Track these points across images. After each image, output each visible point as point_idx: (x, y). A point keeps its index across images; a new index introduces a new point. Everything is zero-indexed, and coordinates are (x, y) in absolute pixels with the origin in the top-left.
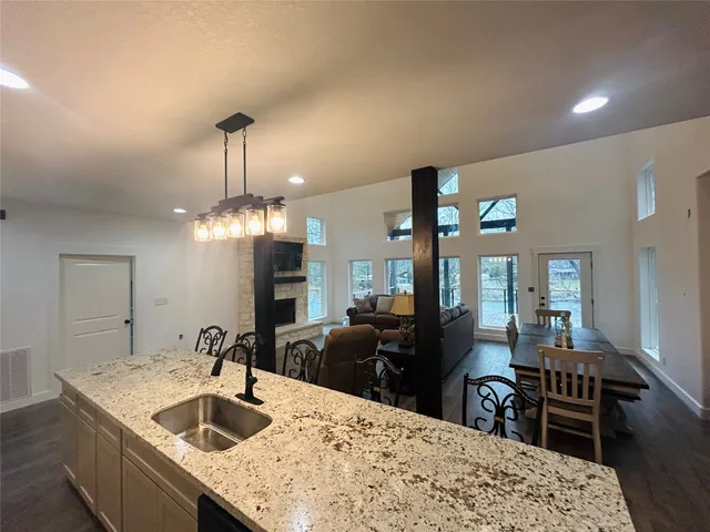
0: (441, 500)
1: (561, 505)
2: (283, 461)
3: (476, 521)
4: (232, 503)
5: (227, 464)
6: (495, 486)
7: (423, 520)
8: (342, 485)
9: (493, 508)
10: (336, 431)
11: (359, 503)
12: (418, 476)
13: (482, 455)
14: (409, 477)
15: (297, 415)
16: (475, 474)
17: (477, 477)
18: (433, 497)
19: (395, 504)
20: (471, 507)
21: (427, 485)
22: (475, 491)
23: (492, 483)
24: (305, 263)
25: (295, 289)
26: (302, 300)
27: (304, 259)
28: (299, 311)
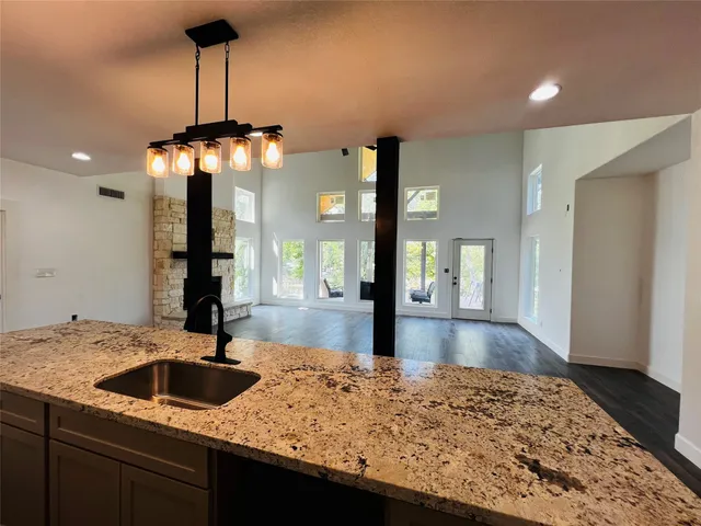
0: (464, 415)
1: (552, 405)
2: (296, 406)
3: (500, 424)
4: (260, 448)
5: (230, 417)
6: (498, 400)
7: (459, 431)
8: (371, 417)
9: (507, 414)
10: (336, 377)
11: (395, 428)
12: (434, 402)
13: (476, 381)
14: (428, 404)
15: (286, 368)
16: (477, 394)
17: (482, 396)
18: (457, 414)
19: (428, 423)
20: (491, 416)
21: (446, 407)
22: (486, 405)
23: (496, 398)
24: (232, 239)
25: (221, 267)
26: (228, 279)
27: (231, 235)
28: (225, 291)
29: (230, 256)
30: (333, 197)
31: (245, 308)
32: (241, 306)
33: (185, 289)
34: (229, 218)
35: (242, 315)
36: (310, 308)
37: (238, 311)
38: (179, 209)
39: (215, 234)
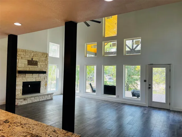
24: (47, 65)
25: (40, 77)
26: (44, 82)
27: (46, 63)
28: (42, 88)
29: (44, 72)
30: (93, 45)
31: (50, 96)
32: (48, 95)
33: (23, 86)
34: (45, 56)
35: (48, 99)
36: (81, 97)
37: (46, 97)
38: (21, 54)
39: (38, 63)
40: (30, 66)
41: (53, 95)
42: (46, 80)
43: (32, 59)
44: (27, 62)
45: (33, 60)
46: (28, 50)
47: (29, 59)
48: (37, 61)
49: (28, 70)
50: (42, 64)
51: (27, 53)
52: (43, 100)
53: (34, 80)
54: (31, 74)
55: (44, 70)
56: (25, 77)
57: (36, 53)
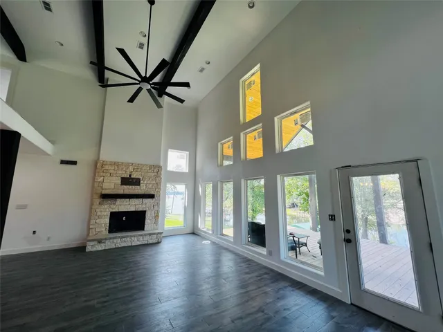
24: (158, 184)
25: (146, 204)
26: (153, 212)
27: (157, 181)
28: (149, 221)
29: (152, 196)
31: (155, 236)
34: (155, 170)
35: (151, 242)
38: (110, 168)
39: (142, 182)
40: (125, 186)
41: (163, 235)
42: (156, 208)
43: (130, 175)
44: (120, 181)
45: (132, 177)
46: (123, 163)
47: (123, 176)
48: (139, 179)
49: (121, 192)
50: (149, 182)
51: (120, 167)
52: (139, 243)
53: (133, 209)
54: (128, 200)
55: (152, 193)
56: (114, 204)
57: (138, 167)
